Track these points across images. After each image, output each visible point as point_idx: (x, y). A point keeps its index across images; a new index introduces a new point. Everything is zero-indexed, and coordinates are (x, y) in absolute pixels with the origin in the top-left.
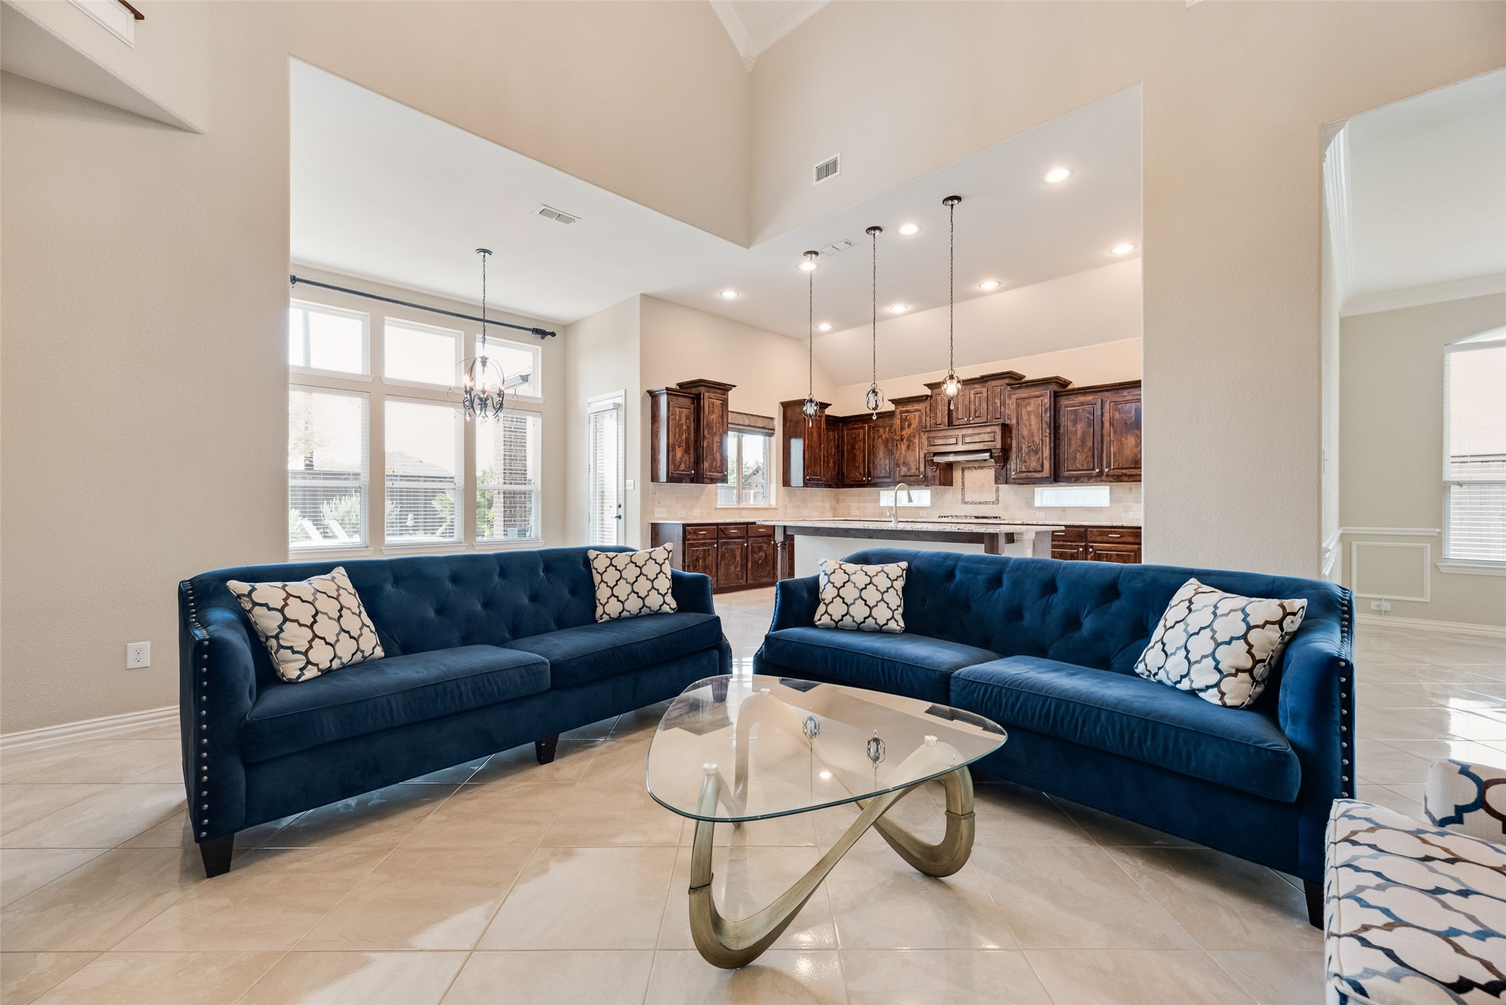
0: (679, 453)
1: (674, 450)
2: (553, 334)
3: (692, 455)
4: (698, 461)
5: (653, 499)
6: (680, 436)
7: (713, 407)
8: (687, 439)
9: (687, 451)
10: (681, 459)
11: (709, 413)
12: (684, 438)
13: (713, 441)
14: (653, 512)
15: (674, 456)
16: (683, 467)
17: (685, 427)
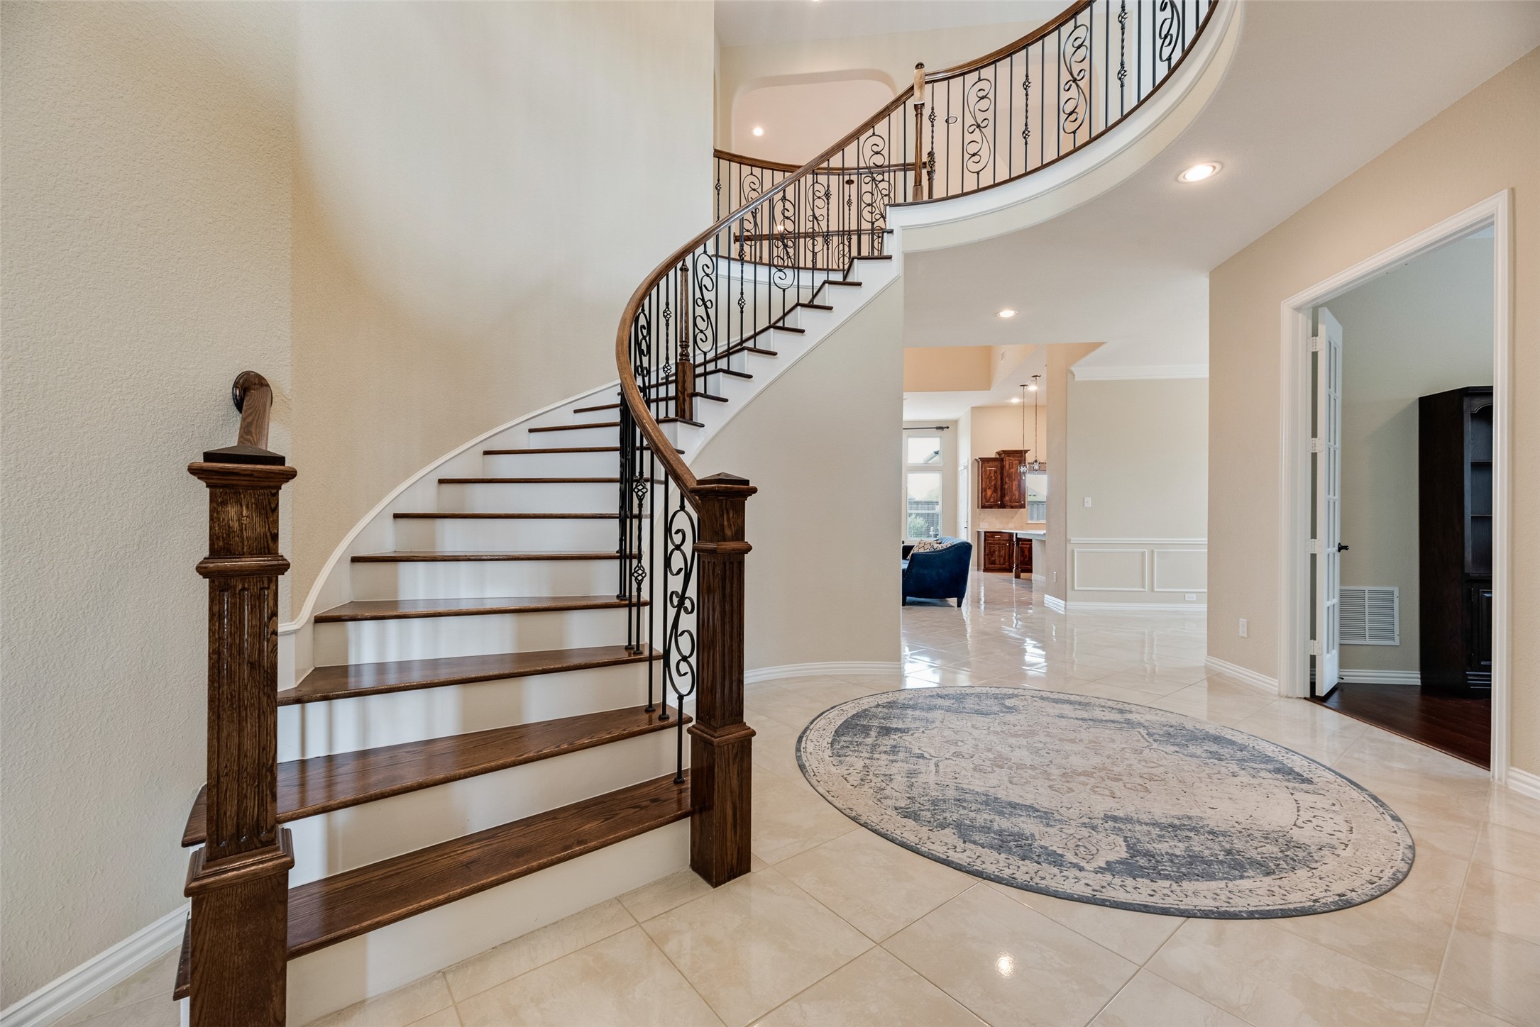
0: (989, 493)
1: (985, 491)
2: (948, 428)
3: (999, 493)
4: (1003, 496)
5: (979, 518)
6: (990, 483)
7: (1012, 465)
8: (995, 485)
9: (995, 491)
10: (991, 496)
11: (1009, 468)
12: (993, 484)
13: (1012, 485)
14: (979, 525)
15: (986, 494)
16: (992, 500)
17: (993, 478)
